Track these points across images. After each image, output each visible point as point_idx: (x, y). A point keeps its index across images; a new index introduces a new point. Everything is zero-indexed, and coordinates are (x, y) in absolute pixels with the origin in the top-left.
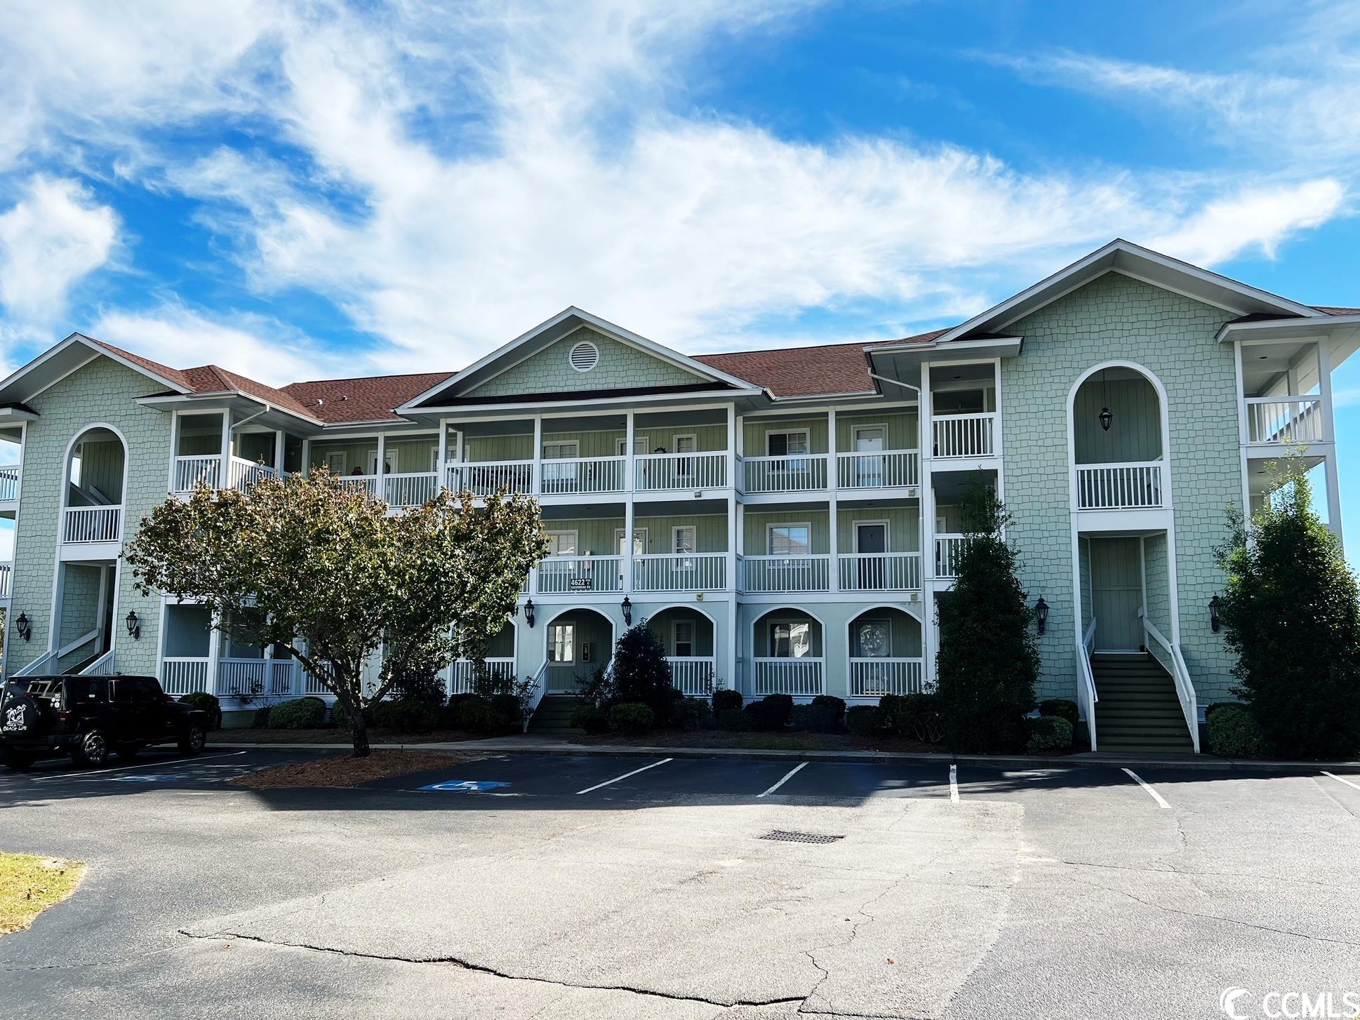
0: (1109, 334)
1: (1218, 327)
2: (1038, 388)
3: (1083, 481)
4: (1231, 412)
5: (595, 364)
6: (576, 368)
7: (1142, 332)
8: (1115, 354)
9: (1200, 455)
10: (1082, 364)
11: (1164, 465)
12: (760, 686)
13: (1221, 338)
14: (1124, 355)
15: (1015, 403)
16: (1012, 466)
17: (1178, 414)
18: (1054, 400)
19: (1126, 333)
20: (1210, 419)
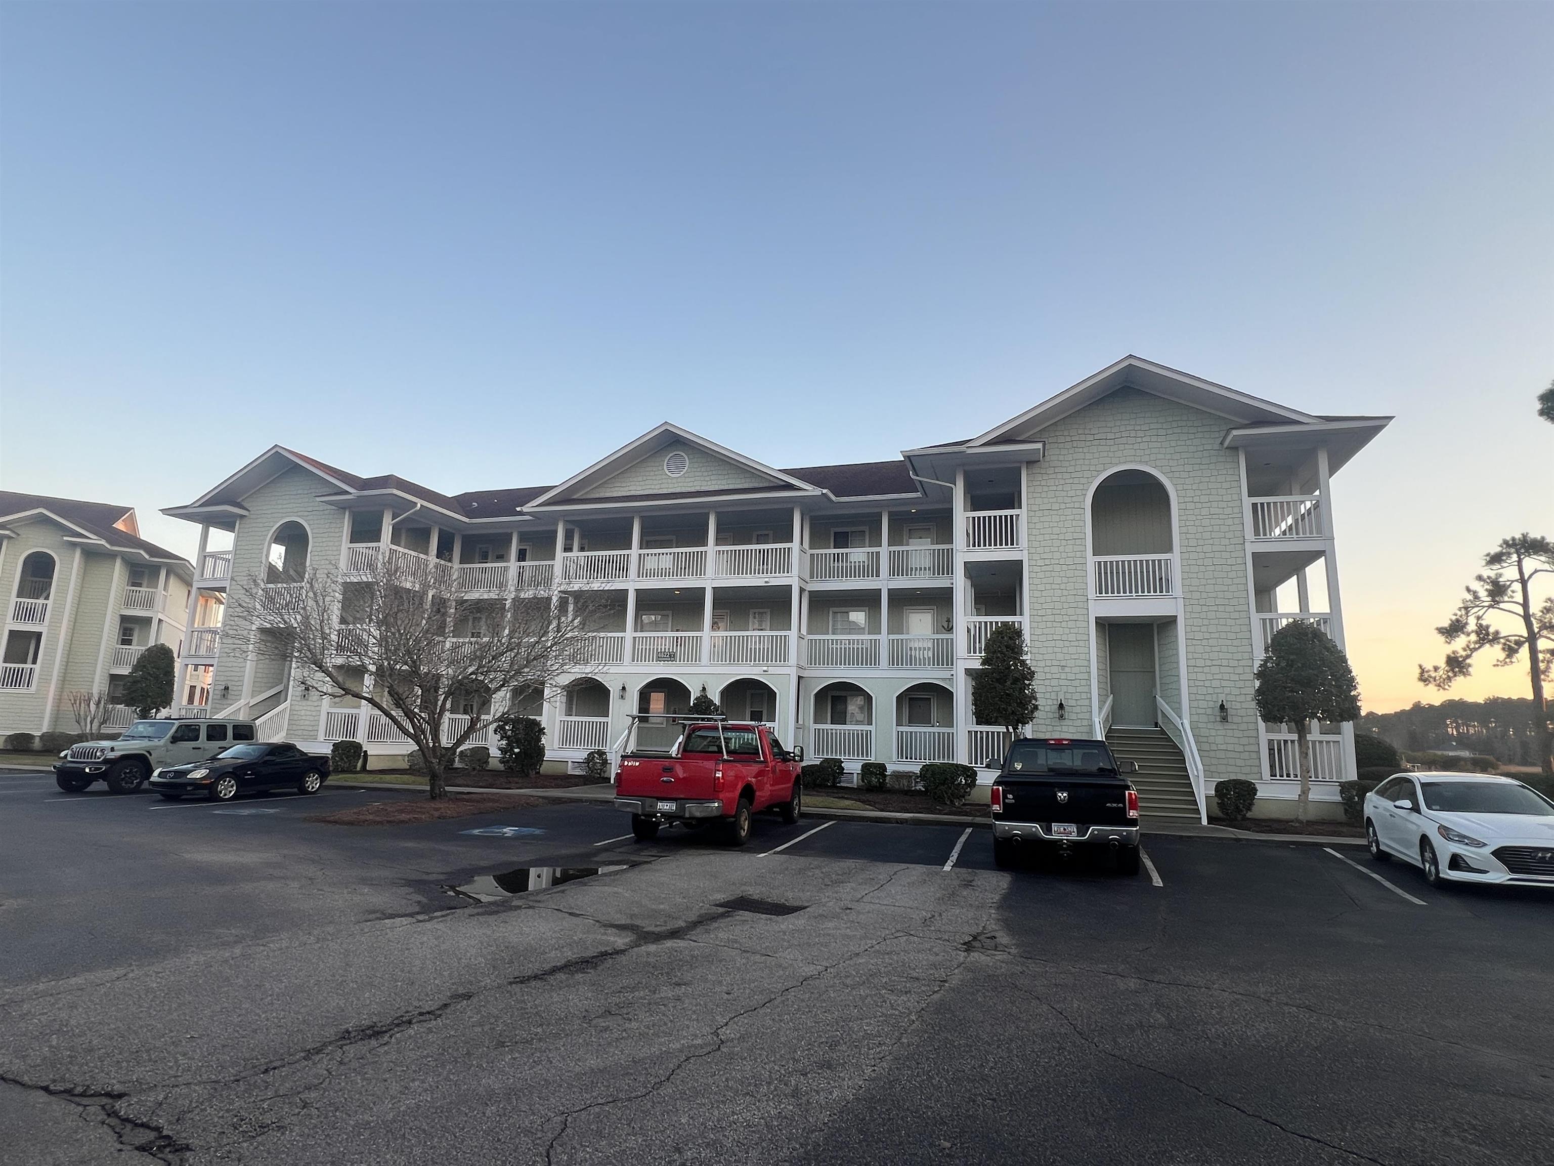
0: (1124, 440)
1: (1223, 434)
2: (1060, 488)
3: (1100, 573)
4: (1236, 510)
5: (685, 470)
6: (669, 474)
7: (1154, 439)
8: (1128, 459)
9: (1207, 548)
10: (1100, 467)
11: (1175, 558)
12: (817, 751)
13: (1226, 444)
14: (1138, 459)
15: (1038, 501)
16: (1036, 557)
17: (1187, 512)
18: (1074, 499)
19: (1139, 440)
20: (1217, 516)
